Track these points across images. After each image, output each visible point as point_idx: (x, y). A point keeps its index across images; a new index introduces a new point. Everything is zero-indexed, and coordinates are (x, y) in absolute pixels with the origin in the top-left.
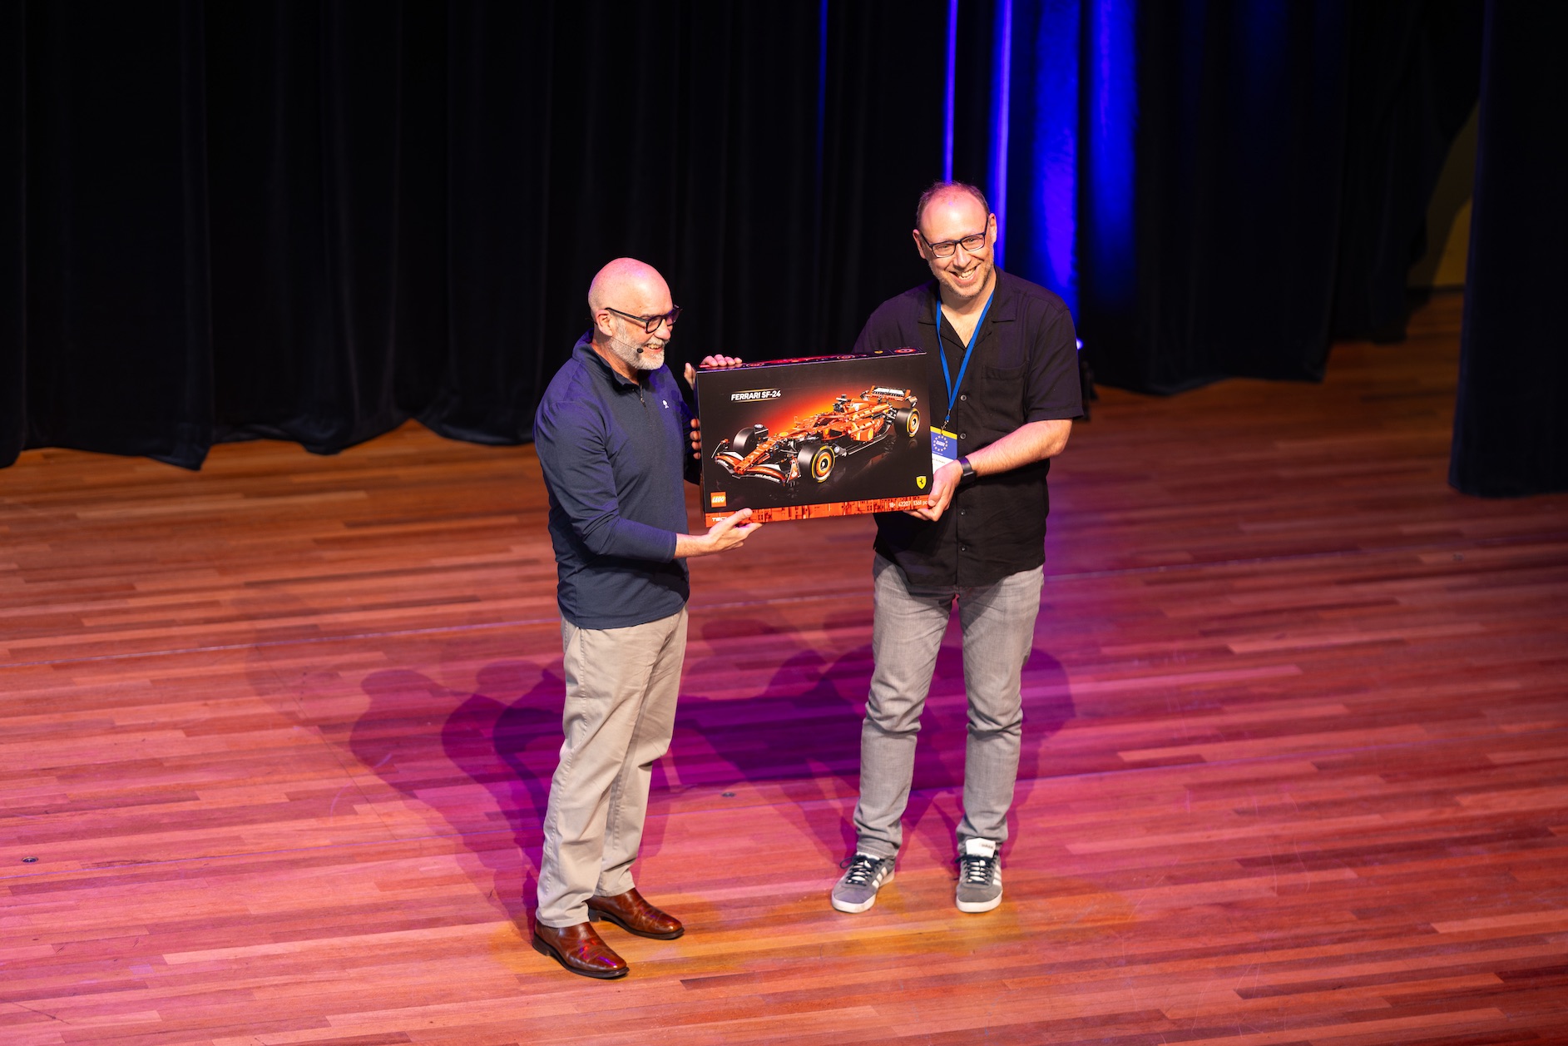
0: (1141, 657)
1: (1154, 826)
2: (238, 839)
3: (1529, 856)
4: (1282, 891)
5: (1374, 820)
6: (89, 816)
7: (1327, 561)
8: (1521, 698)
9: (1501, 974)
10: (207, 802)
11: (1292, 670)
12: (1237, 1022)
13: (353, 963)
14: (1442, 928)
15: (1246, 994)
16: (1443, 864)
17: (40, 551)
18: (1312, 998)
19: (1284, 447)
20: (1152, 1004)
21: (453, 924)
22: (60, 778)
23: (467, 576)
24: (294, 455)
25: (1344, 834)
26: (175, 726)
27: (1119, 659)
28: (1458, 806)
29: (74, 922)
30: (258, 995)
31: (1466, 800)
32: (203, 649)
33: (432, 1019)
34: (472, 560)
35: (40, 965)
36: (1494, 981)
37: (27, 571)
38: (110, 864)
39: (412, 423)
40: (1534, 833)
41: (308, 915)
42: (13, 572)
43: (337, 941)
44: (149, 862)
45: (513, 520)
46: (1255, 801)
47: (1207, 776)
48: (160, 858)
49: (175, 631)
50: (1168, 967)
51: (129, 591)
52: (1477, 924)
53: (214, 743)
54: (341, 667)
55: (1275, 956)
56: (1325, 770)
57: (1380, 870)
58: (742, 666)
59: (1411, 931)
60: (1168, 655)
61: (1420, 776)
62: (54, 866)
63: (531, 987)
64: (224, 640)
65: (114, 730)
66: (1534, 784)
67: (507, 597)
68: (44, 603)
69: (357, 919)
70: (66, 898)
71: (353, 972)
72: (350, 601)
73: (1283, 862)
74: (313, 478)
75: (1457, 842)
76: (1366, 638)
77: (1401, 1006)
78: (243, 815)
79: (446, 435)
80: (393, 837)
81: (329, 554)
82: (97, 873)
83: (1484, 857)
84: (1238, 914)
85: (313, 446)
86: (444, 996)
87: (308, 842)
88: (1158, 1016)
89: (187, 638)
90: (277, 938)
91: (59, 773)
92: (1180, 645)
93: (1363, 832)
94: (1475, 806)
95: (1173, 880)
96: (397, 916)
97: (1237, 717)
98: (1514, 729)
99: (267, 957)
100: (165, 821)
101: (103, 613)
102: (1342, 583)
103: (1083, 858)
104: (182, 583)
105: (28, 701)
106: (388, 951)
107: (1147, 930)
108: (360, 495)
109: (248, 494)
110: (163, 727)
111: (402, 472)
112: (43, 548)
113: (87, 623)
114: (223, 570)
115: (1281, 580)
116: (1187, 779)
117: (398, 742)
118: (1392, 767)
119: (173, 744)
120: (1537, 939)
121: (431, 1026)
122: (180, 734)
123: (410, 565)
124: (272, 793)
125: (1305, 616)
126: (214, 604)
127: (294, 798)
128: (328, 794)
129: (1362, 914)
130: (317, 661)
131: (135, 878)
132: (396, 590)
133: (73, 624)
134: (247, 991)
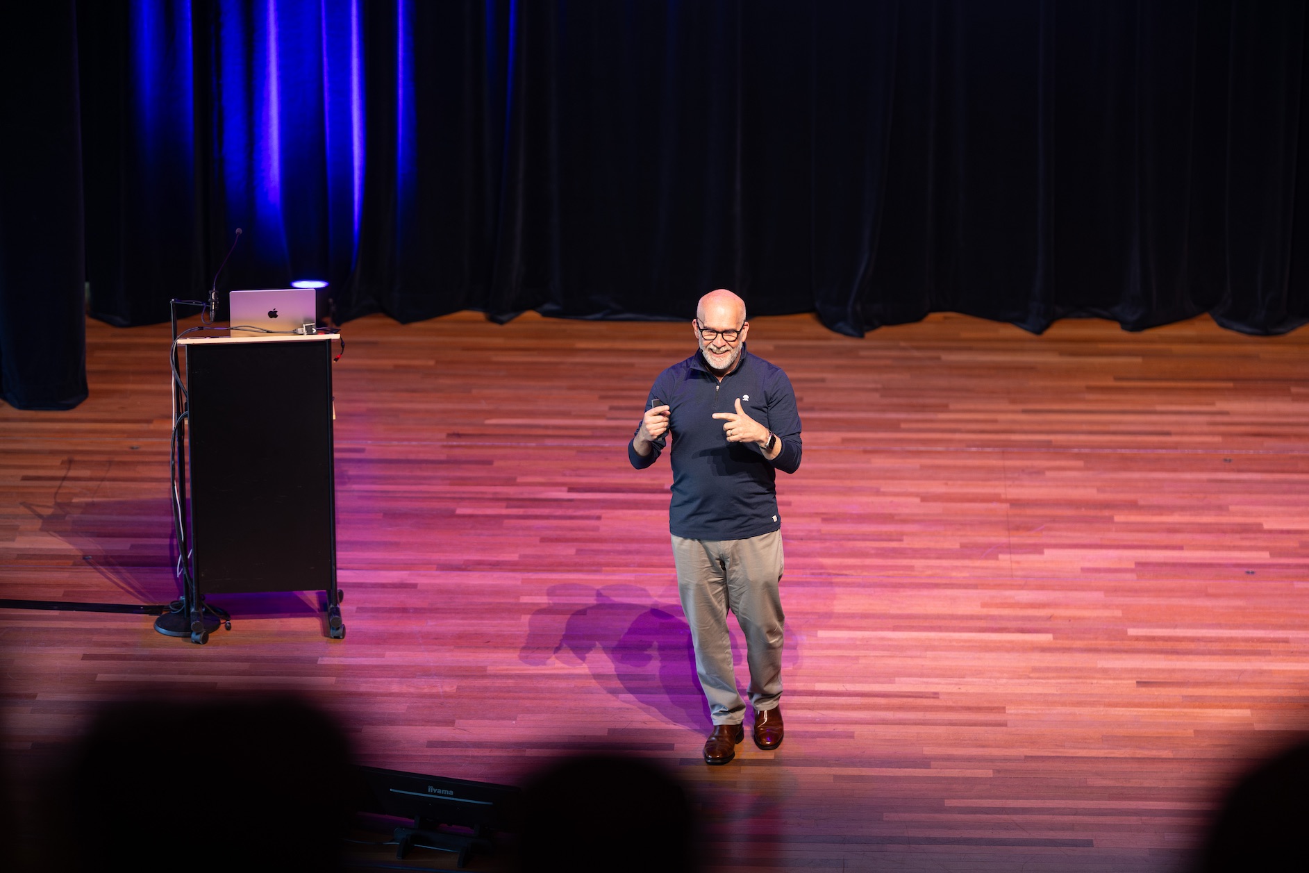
2: (911, 568)
10: (906, 543)
13: (935, 648)
17: (899, 378)
21: (1013, 632)
24: (1114, 330)
26: (917, 495)
30: (862, 661)
32: (968, 449)
33: (960, 687)
34: (1185, 408)
37: (886, 391)
39: (1207, 315)
41: (926, 617)
42: (876, 390)
43: (932, 635)
44: (846, 575)
45: (1231, 385)
48: (855, 574)
49: (958, 436)
51: (944, 408)
53: (935, 508)
54: (1048, 469)
63: (1037, 675)
64: (984, 444)
65: (878, 492)
67: (1191, 434)
68: (884, 411)
69: (955, 623)
71: (929, 654)
72: (1085, 428)
78: (924, 553)
79: (1222, 325)
80: (1012, 576)
81: (1090, 397)
85: (1127, 325)
86: (978, 673)
87: (954, 574)
89: (961, 441)
90: (896, 628)
91: (825, 516)
96: (983, 624)
99: (883, 639)
100: (873, 552)
101: (917, 421)
104: (981, 407)
105: (835, 470)
106: (962, 644)
108: (1139, 360)
109: (1062, 353)
110: (910, 495)
111: (1176, 348)
112: (905, 376)
113: (903, 426)
114: (1013, 401)
117: (1054, 519)
119: (911, 506)
121: (959, 691)
122: (917, 500)
123: (1140, 408)
124: (953, 543)
126: (995, 421)
127: (963, 546)
128: (988, 546)
130: (1036, 463)
132: (1120, 423)
133: (894, 426)
134: (857, 658)
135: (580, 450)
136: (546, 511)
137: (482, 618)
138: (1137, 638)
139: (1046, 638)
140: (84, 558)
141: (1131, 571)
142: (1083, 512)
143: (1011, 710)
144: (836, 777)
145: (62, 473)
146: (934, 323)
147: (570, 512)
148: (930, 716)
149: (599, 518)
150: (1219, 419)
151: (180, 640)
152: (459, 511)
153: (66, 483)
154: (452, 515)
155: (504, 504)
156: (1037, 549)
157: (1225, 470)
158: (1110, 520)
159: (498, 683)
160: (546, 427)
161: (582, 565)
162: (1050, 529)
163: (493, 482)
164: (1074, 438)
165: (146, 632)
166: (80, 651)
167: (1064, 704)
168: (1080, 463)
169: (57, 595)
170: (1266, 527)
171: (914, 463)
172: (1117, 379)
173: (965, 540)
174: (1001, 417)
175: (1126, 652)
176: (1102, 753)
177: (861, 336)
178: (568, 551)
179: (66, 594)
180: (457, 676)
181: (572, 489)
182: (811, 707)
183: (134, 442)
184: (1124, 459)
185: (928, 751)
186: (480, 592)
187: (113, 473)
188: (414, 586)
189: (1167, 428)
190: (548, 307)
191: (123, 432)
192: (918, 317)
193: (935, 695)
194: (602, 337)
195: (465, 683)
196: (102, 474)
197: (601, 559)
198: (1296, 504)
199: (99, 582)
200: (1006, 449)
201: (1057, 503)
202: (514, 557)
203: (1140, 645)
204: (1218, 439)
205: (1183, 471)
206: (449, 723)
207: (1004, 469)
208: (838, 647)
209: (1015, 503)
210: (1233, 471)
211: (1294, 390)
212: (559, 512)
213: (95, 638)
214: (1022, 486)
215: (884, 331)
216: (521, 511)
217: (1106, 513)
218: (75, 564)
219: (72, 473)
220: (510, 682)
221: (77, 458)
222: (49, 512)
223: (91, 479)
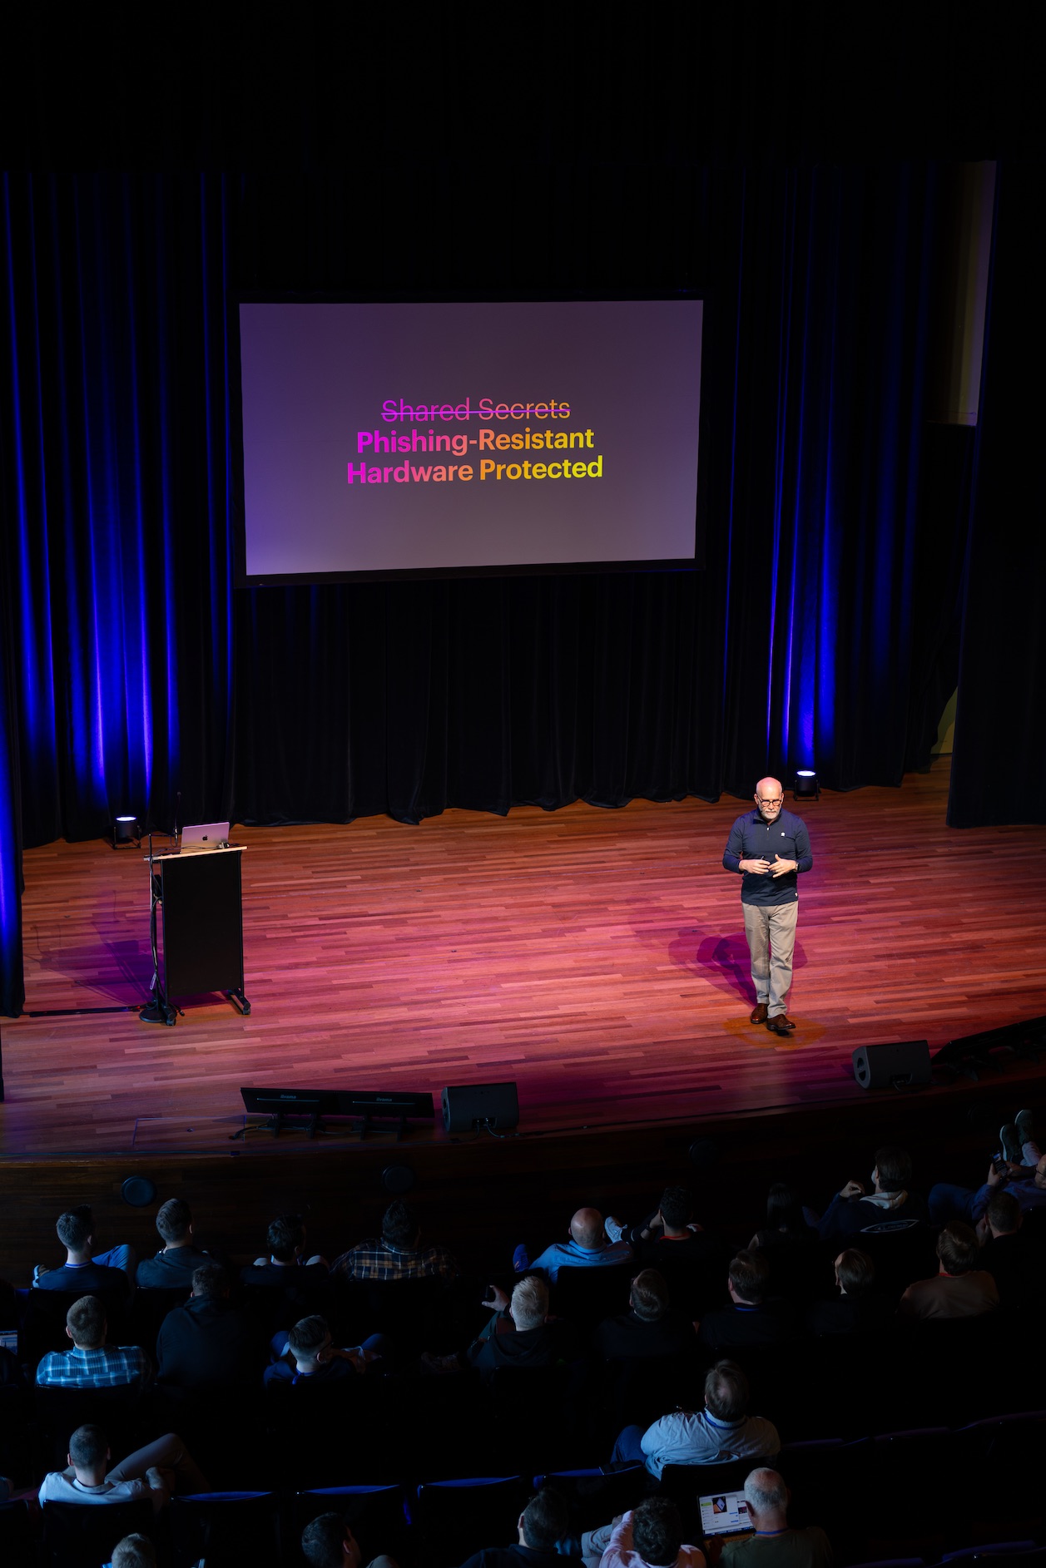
0: (838, 884)
1: (844, 943)
3: (977, 955)
4: (889, 966)
5: (921, 942)
6: (473, 936)
7: (904, 851)
8: (973, 900)
9: (967, 996)
10: (514, 932)
11: (892, 889)
12: (874, 1011)
13: (566, 988)
14: (946, 980)
15: (877, 1002)
16: (946, 958)
17: (452, 844)
18: (901, 1003)
19: (887, 811)
20: (844, 1005)
21: (601, 975)
22: (463, 923)
23: (601, 854)
24: (540, 811)
25: (911, 947)
26: (501, 905)
27: (830, 885)
28: (951, 937)
29: (469, 972)
30: (534, 998)
31: (954, 935)
32: (510, 879)
33: (594, 1007)
34: (603, 848)
35: (459, 987)
36: (965, 998)
37: (449, 851)
38: (481, 953)
39: (580, 800)
40: (978, 947)
41: (550, 971)
42: (443, 851)
43: (561, 980)
44: (495, 952)
45: (616, 834)
46: (879, 935)
47: (862, 926)
48: (499, 951)
49: (500, 872)
50: (850, 992)
51: (484, 858)
52: (958, 979)
53: (515, 911)
54: (558, 885)
55: (888, 989)
56: (903, 924)
57: (924, 960)
58: (698, 886)
59: (935, 981)
60: (848, 883)
61: (937, 927)
62: (462, 953)
63: (628, 997)
64: (518, 875)
65: (481, 907)
66: (978, 930)
67: (615, 861)
68: (455, 862)
69: (567, 973)
70: (468, 964)
71: (567, 991)
72: (560, 862)
73: (890, 956)
74: (546, 819)
75: (951, 950)
76: (918, 878)
77: (932, 1007)
78: (527, 937)
79: (592, 804)
80: (579, 945)
81: (552, 846)
82: (477, 956)
83: (960, 955)
84: (874, 974)
85: (545, 808)
86: (598, 1000)
87: (549, 946)
88: (847, 1009)
89: (505, 875)
90: (540, 979)
91: (463, 921)
92: (850, 880)
93: (917, 946)
94: (956, 937)
95: (851, 962)
96: (581, 972)
97: (872, 905)
98: (971, 910)
99: (536, 985)
100: (500, 938)
101: (475, 866)
102: (909, 858)
103: (819, 954)
104: (502, 856)
105: (451, 896)
106: (579, 984)
107: (842, 979)
108: (563, 825)
109: (524, 825)
110: (498, 906)
111: (577, 817)
112: (453, 843)
113: (470, 869)
114: (516, 851)
115: (887, 858)
116: (856, 927)
117: (579, 912)
118: (928, 923)
119: (501, 912)
120: (979, 984)
121: (595, 1010)
122: (503, 908)
123: (581, 850)
124: (536, 929)
125: (896, 870)
126: (514, 863)
127: (544, 931)
128: (556, 930)
129: (918, 975)
130: (550, 883)
131: (490, 958)
132: (576, 858)
133: (465, 870)
134: (531, 997)
135: (312, 897)
136: (315, 932)
137: (318, 995)
138: (664, 972)
139: (618, 976)
140: (76, 982)
141: (635, 936)
142: (590, 907)
143: (629, 1018)
144: (566, 1065)
145: (35, 935)
146: (448, 814)
147: (328, 931)
148: (589, 1025)
149: (345, 933)
150: (623, 852)
151: (159, 1024)
152: (268, 936)
153: (40, 940)
154: (265, 939)
155: (290, 930)
156: (581, 929)
157: (644, 879)
158: (606, 909)
159: (351, 1031)
160: (285, 886)
161: (353, 960)
162: (581, 918)
163: (276, 918)
164: (559, 868)
165: (136, 1022)
166: (107, 1037)
167: (652, 1011)
168: (571, 881)
169: (72, 1005)
170: (686, 906)
171: (488, 889)
172: (560, 836)
173: (543, 927)
174: (515, 860)
175: (662, 980)
176: (691, 1036)
177: (418, 824)
178: (341, 953)
179: (78, 1004)
180: (325, 1030)
181: (320, 919)
182: (526, 1027)
183: (67, 913)
184: (591, 877)
185: (602, 1045)
186: (309, 980)
187: (63, 932)
188: (270, 980)
189: (602, 859)
190: (247, 821)
191: (55, 908)
192: (440, 812)
193: (584, 1014)
194: (283, 835)
195: (333, 1033)
196: (57, 933)
197: (361, 955)
198: (691, 893)
199: (93, 996)
200: (530, 877)
201: (574, 904)
202: (314, 959)
203: (668, 975)
204: (630, 863)
205: (624, 881)
206: (339, 1057)
207: (536, 887)
208: (516, 992)
209: (554, 905)
210: (648, 879)
211: (649, 834)
212: (322, 932)
213: (110, 1028)
214: (552, 896)
215: (425, 820)
216: (302, 933)
217: (602, 906)
218: (72, 986)
219: (40, 934)
220: (358, 1030)
221: (38, 925)
222: (40, 957)
223: (53, 937)
